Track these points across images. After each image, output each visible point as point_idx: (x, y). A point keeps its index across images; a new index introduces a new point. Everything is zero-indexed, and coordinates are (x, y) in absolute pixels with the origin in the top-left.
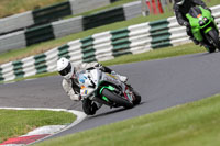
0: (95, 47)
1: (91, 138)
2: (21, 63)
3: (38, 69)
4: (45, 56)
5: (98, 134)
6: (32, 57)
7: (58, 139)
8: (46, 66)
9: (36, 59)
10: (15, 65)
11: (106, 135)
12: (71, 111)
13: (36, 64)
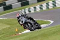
0: (56, 3)
1: (55, 28)
2: (36, 7)
3: (40, 9)
4: (42, 5)
5: (56, 27)
6: (39, 6)
7: (45, 28)
8: (42, 8)
9: (40, 6)
10: (34, 8)
11: (59, 27)
12: (49, 21)
13: (40, 7)
